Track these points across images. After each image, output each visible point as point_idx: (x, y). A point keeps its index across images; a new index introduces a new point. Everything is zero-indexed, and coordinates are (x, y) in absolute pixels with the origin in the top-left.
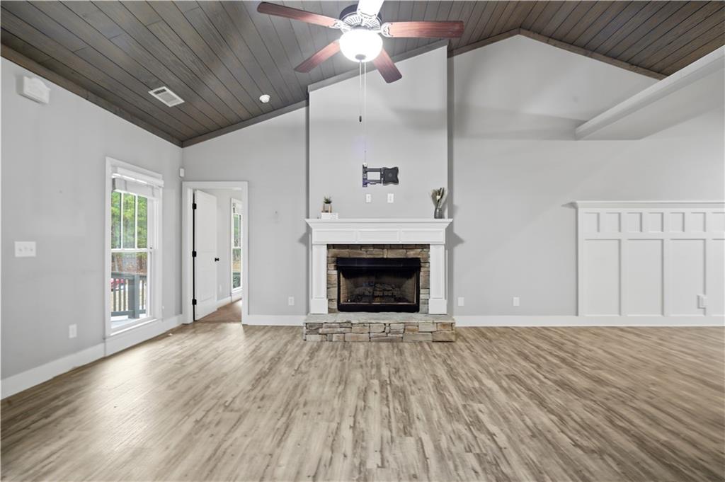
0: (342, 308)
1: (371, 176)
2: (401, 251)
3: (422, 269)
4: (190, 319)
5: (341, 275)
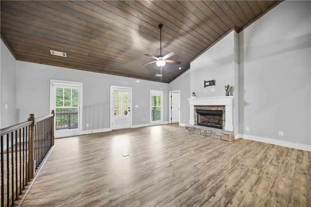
0: (198, 124)
1: (207, 84)
2: (216, 108)
3: (223, 114)
4: (170, 123)
5: (199, 115)
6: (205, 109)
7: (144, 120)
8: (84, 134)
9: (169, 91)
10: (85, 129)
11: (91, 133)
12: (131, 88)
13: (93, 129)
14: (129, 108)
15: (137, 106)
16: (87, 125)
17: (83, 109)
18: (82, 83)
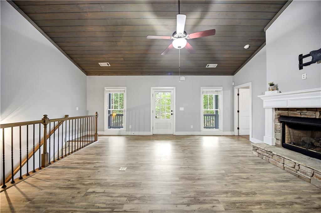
4: (236, 134)
5: (286, 126)
6: (302, 116)
7: (192, 127)
8: (128, 134)
9: (234, 86)
10: (128, 130)
11: (134, 134)
12: (174, 88)
13: (135, 131)
14: (172, 111)
15: (182, 109)
16: (130, 127)
17: (127, 111)
18: (126, 88)
